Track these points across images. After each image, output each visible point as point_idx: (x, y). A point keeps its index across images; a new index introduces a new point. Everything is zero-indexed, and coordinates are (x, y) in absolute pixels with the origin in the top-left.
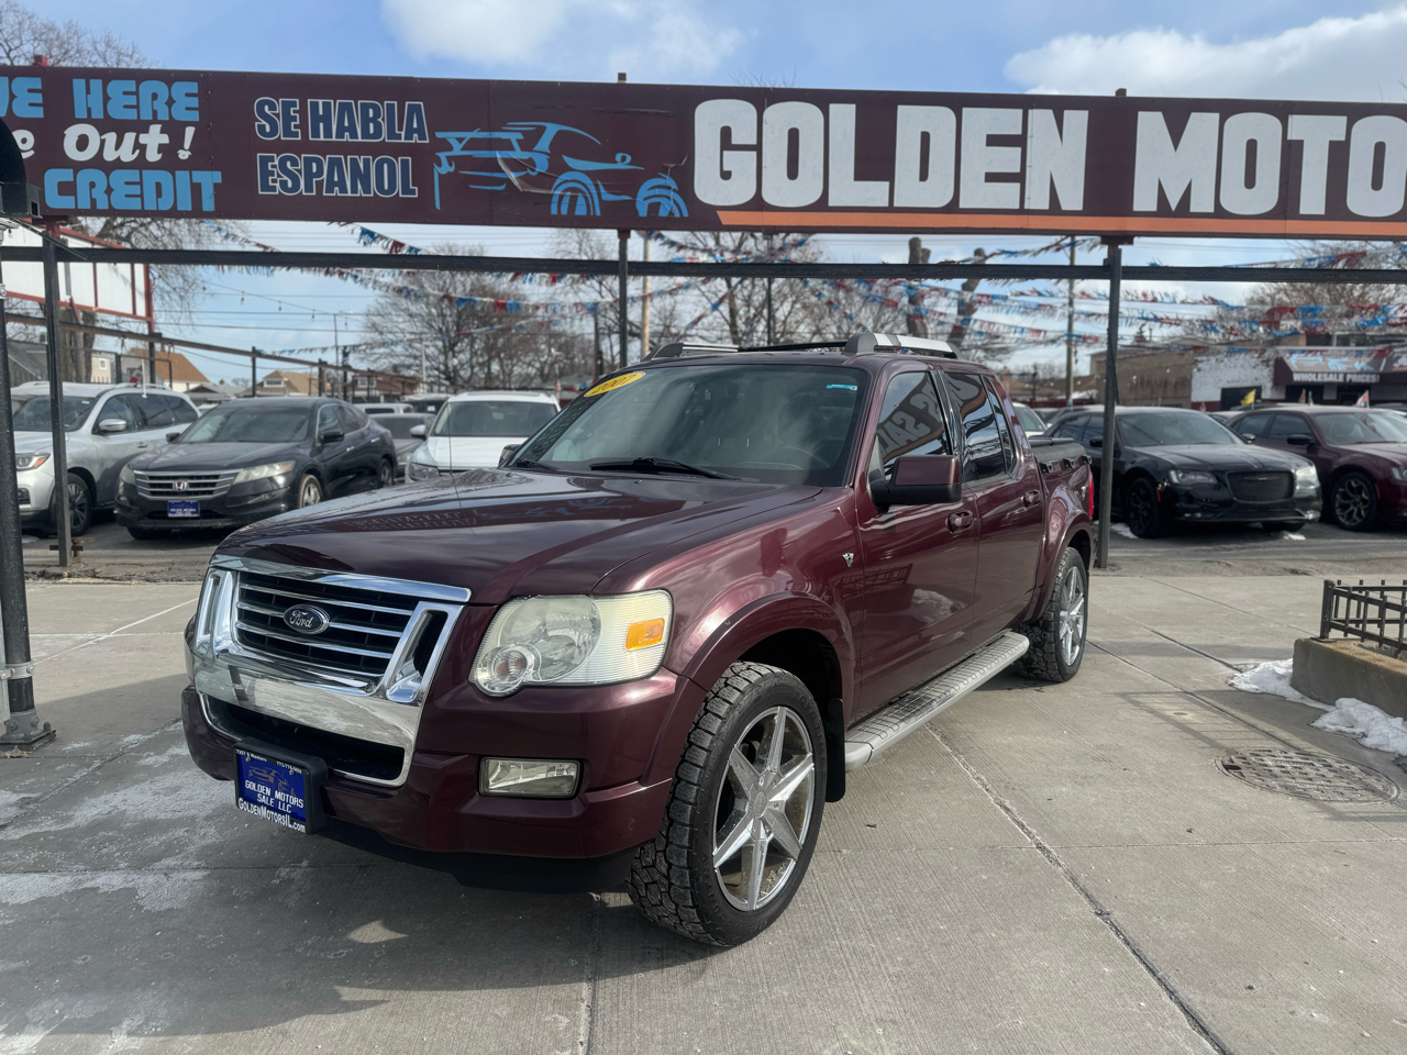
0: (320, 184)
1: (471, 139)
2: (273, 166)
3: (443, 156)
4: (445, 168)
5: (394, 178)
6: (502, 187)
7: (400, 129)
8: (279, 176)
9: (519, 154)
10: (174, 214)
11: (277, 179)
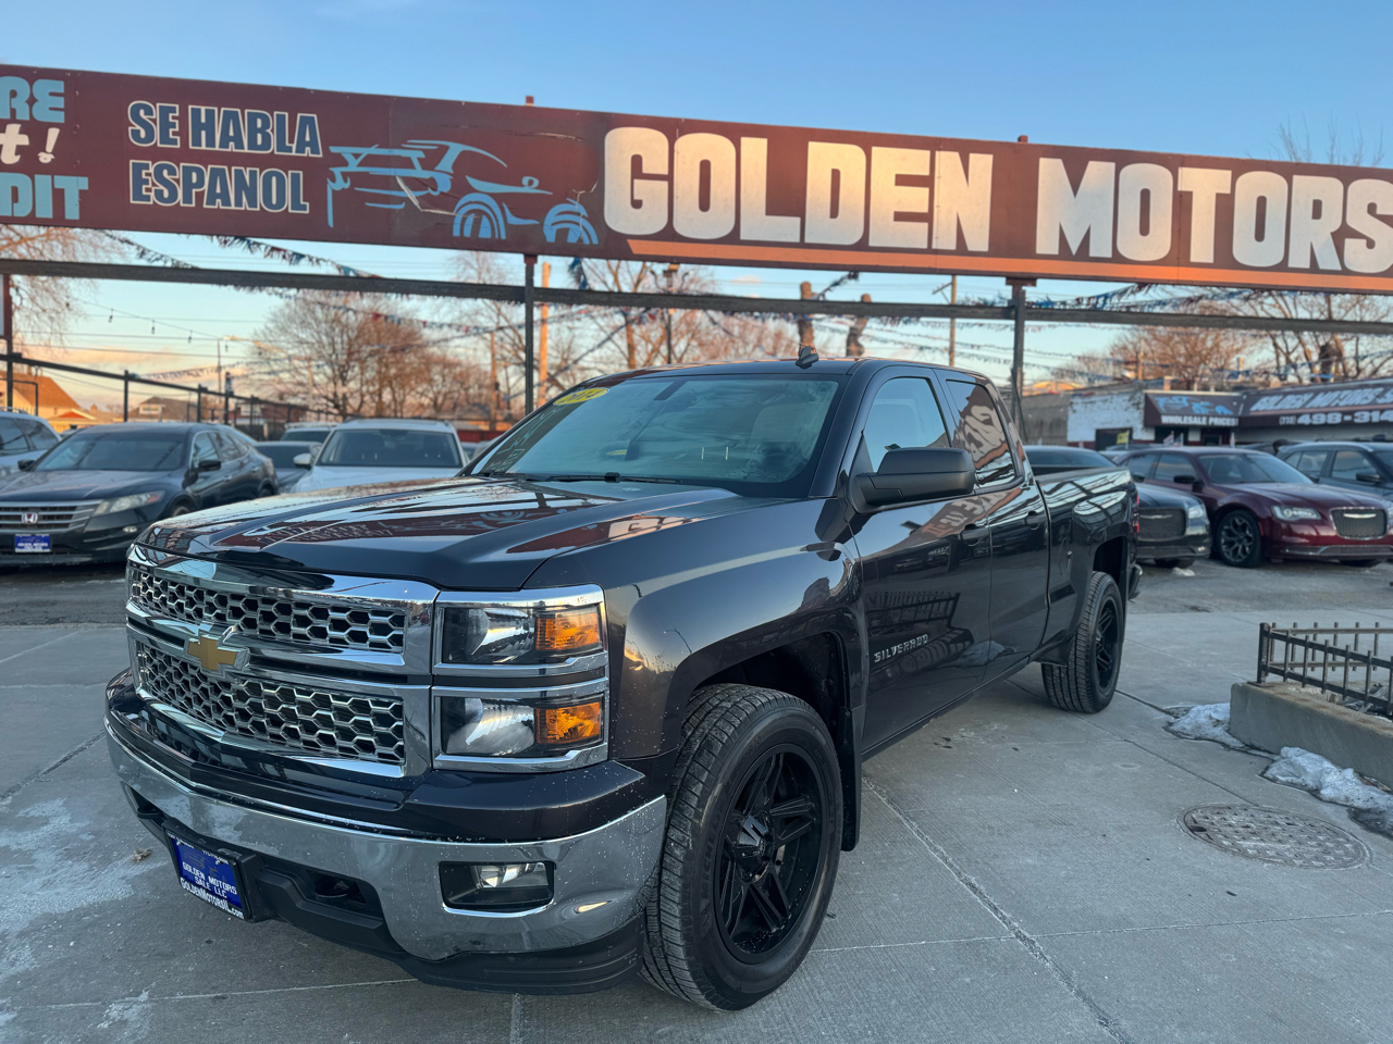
0: (200, 196)
1: (369, 156)
2: (147, 174)
3: (337, 171)
4: (340, 184)
5: (285, 195)
6: (402, 206)
7: (291, 141)
8: (154, 185)
9: (419, 173)
10: (31, 220)
11: (151, 185)
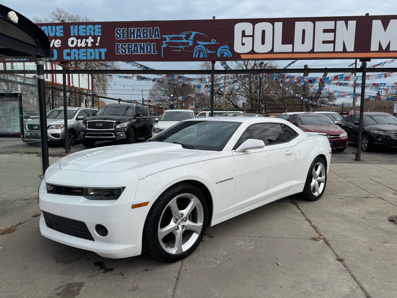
0: (131, 51)
1: (172, 37)
2: (119, 47)
3: (164, 42)
4: (165, 46)
5: (151, 49)
6: (180, 50)
7: (153, 35)
8: (121, 49)
9: (184, 41)
10: (95, 60)
11: (121, 50)
